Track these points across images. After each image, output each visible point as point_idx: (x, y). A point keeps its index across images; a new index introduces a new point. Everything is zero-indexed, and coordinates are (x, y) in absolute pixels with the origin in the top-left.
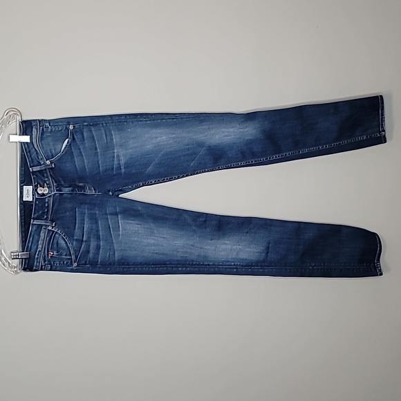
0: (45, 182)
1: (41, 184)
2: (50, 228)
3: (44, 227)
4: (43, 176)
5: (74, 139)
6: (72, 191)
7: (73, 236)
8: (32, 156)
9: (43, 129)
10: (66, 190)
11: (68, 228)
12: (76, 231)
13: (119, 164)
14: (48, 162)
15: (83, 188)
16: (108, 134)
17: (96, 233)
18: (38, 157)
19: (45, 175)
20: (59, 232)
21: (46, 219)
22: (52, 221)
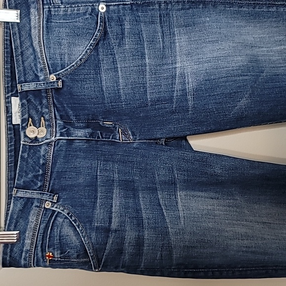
0: (42, 115)
1: (36, 118)
2: (48, 205)
3: (36, 203)
4: (41, 103)
5: (105, 33)
6: (91, 135)
7: (91, 222)
8: (26, 64)
9: (50, 11)
10: (80, 134)
11: (83, 205)
12: (98, 211)
13: (184, 90)
14: (53, 77)
15: (111, 131)
16: (167, 32)
17: (135, 215)
18: (35, 65)
19: (44, 101)
20: (65, 213)
21: (41, 188)
22: (53, 192)
